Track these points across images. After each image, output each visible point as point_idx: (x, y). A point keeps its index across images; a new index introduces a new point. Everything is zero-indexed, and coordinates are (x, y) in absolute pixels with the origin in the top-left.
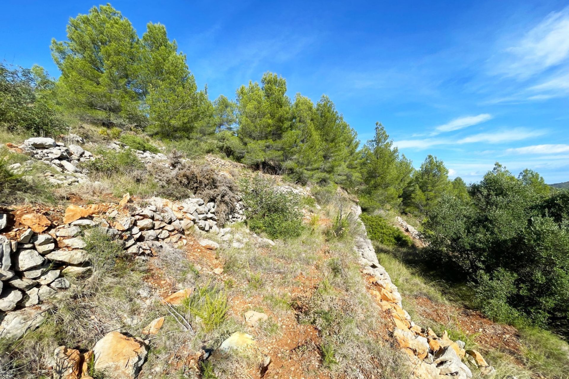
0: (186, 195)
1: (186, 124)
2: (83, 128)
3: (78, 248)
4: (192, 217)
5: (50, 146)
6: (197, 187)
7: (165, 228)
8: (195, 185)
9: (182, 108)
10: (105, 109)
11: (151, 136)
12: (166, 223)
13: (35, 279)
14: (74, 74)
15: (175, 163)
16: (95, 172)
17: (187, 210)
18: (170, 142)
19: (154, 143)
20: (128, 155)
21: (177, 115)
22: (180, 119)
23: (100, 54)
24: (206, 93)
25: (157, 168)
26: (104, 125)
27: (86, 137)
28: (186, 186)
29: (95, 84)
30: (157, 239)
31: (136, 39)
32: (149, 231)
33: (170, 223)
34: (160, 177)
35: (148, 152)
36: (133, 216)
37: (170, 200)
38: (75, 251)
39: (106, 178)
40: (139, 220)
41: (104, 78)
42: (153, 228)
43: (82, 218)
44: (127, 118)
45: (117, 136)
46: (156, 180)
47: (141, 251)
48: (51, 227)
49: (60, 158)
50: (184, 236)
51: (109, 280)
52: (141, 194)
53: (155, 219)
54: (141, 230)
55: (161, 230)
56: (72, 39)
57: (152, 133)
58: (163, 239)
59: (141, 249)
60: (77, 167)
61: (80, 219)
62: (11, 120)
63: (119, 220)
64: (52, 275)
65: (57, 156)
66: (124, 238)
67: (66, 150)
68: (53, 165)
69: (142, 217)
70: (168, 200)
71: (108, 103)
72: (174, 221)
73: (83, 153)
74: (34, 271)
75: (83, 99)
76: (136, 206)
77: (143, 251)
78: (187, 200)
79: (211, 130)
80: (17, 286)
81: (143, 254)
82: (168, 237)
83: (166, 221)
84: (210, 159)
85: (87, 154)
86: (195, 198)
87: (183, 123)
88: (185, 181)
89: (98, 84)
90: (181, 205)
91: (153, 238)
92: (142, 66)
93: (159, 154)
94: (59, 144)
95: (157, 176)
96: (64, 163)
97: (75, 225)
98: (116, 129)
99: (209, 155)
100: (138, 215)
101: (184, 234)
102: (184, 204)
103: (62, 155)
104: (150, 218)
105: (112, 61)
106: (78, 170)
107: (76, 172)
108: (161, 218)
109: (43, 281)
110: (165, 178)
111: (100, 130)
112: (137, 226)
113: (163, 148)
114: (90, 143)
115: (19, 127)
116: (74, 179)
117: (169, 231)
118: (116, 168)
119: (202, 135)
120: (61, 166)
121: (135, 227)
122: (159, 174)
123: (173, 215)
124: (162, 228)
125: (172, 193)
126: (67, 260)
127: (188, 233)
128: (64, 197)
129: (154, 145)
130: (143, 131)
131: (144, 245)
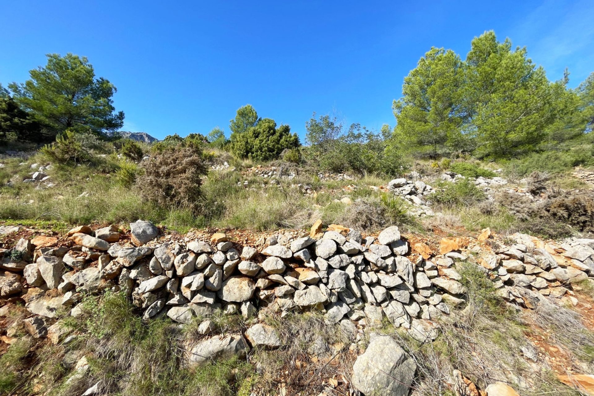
0: (567, 233)
1: (532, 133)
2: (419, 164)
3: (454, 279)
4: (586, 267)
5: (404, 184)
6: (585, 222)
7: (540, 275)
8: (582, 218)
9: (525, 115)
10: (432, 143)
11: (481, 159)
12: (542, 268)
13: (426, 297)
14: (409, 121)
15: (538, 189)
16: (436, 203)
17: (573, 255)
18: (508, 161)
19: (486, 167)
20: (466, 185)
21: (516, 127)
22: (522, 130)
23: (427, 96)
24: (567, 82)
25: (512, 198)
26: (431, 157)
27: (422, 172)
28: (564, 220)
29: (423, 124)
30: (530, 287)
31: (459, 64)
32: (519, 275)
33: (548, 269)
34: (517, 209)
35: (481, 177)
36: (497, 253)
37: (538, 238)
38: (452, 281)
39: (447, 209)
40: (504, 259)
41: (431, 115)
42: (523, 272)
43: (453, 251)
44: (453, 146)
45: (446, 167)
46: (511, 212)
47: (512, 298)
48: (433, 256)
49: (410, 194)
50: (571, 292)
51: (485, 322)
52: (496, 228)
53: (525, 261)
54: (510, 271)
55: (534, 277)
56: (406, 94)
57: (481, 156)
58: (539, 289)
59: (511, 295)
60: (421, 200)
61: (452, 251)
62: (378, 169)
63: (483, 257)
64: (436, 298)
65: (408, 192)
66: (491, 278)
67: (414, 187)
68: (406, 200)
69: (508, 257)
70: (536, 238)
71: (435, 137)
72: (555, 268)
73: (425, 187)
74: (426, 291)
75: (415, 139)
76: (498, 243)
77: (514, 298)
78: (568, 240)
79: (577, 130)
80: (416, 299)
81: (514, 301)
82: (546, 288)
83: (542, 266)
84: (581, 175)
85: (428, 187)
86: (585, 237)
87: (528, 133)
88: (562, 212)
89: (426, 122)
90: (560, 247)
91: (525, 285)
92: (466, 87)
93: (495, 178)
94: (409, 182)
95: (513, 207)
96: (413, 197)
97: (449, 257)
98: (443, 160)
99: (577, 168)
100: (502, 253)
101: (571, 289)
102: (564, 245)
103: (411, 191)
104: (519, 259)
105: (438, 97)
106: (423, 202)
107: (422, 204)
108: (536, 262)
109: (431, 300)
110: (526, 209)
111: (431, 164)
112: (502, 266)
113: (499, 170)
114: (426, 177)
115: (382, 173)
116: (422, 211)
117: (547, 280)
118: (456, 199)
119: (556, 142)
120: (411, 200)
121: (501, 267)
122: (516, 204)
123: (552, 260)
124: (537, 275)
125: (542, 229)
126: (447, 288)
127: (579, 288)
128: (430, 229)
129: (486, 168)
130: (471, 155)
131: (516, 291)
